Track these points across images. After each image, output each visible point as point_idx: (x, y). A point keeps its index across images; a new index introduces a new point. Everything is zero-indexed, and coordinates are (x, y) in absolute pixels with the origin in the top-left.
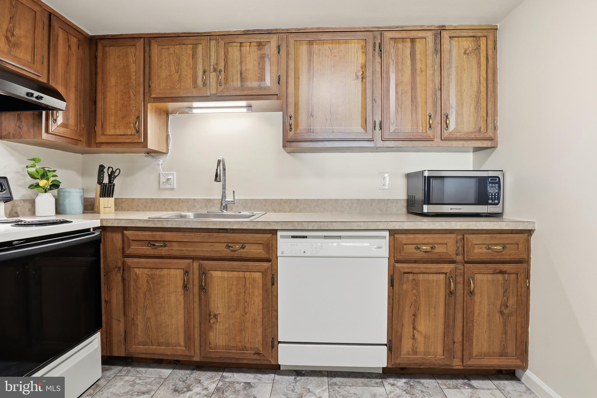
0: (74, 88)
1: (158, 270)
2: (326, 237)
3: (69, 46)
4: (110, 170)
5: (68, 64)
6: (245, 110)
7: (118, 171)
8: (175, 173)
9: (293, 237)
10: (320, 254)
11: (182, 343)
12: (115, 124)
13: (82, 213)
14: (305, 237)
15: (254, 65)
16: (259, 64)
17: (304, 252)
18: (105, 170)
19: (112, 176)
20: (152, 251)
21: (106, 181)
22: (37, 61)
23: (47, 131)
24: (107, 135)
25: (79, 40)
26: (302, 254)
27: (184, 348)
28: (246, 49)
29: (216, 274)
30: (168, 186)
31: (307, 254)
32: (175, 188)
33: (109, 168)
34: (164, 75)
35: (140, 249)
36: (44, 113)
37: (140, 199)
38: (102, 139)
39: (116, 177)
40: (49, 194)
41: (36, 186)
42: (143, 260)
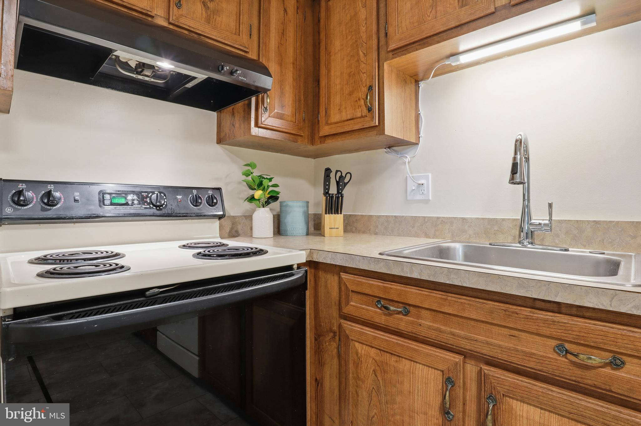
0: (292, 65)
4: (339, 174)
5: (283, 34)
7: (348, 175)
8: (430, 175)
12: (341, 105)
13: (305, 234)
18: (332, 175)
19: (341, 183)
20: (383, 317)
21: (333, 190)
22: (242, 31)
23: (257, 125)
24: (331, 124)
25: (298, 2)
30: (419, 197)
32: (430, 199)
33: (337, 171)
35: (363, 309)
36: (253, 99)
37: (379, 217)
38: (325, 130)
39: (346, 184)
40: (267, 209)
41: (252, 199)
42: (368, 331)
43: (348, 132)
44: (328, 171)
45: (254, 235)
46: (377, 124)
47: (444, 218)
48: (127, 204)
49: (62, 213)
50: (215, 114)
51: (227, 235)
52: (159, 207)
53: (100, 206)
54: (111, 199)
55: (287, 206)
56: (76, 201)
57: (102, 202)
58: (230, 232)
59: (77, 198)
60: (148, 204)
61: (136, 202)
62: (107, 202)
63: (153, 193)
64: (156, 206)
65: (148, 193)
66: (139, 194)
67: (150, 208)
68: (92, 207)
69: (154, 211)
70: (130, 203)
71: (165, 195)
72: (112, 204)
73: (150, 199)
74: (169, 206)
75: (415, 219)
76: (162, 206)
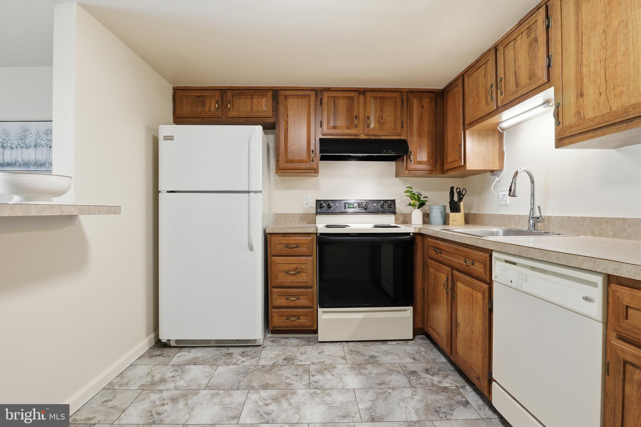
0: (427, 135)
1: (438, 272)
2: (532, 268)
3: (422, 107)
4: (458, 190)
5: (421, 120)
6: (542, 109)
7: (464, 190)
9: (506, 261)
10: (523, 289)
11: (445, 340)
12: (451, 152)
13: (442, 223)
14: (515, 264)
15: (525, 58)
16: (529, 54)
17: (511, 282)
18: (455, 190)
19: (461, 196)
20: (435, 255)
21: (456, 199)
22: (398, 127)
23: (407, 169)
24: (449, 163)
25: (431, 98)
26: (509, 284)
27: (446, 344)
28: (519, 41)
29: (459, 285)
30: (504, 203)
31: (514, 285)
32: (508, 204)
33: (457, 188)
34: (471, 102)
35: (432, 253)
36: (405, 157)
37: (486, 214)
38: (446, 167)
39: (463, 195)
40: (419, 210)
41: (410, 205)
42: (433, 262)
43: (453, 168)
44: (452, 188)
45: (411, 224)
46: (463, 164)
47: (512, 215)
48: (354, 208)
49: (333, 211)
50: (394, 163)
51: (401, 223)
52: (366, 209)
53: (345, 209)
54: (348, 206)
55: (432, 208)
56: (337, 207)
57: (345, 207)
58: (403, 221)
59: (337, 206)
60: (362, 208)
61: (357, 207)
62: (347, 207)
63: (364, 203)
64: (365, 209)
65: (362, 203)
66: (358, 203)
67: (363, 209)
68: (342, 209)
69: (364, 210)
70: (355, 207)
71: (369, 204)
72: (348, 208)
73: (362, 206)
74: (370, 209)
75: (501, 215)
76: (367, 208)
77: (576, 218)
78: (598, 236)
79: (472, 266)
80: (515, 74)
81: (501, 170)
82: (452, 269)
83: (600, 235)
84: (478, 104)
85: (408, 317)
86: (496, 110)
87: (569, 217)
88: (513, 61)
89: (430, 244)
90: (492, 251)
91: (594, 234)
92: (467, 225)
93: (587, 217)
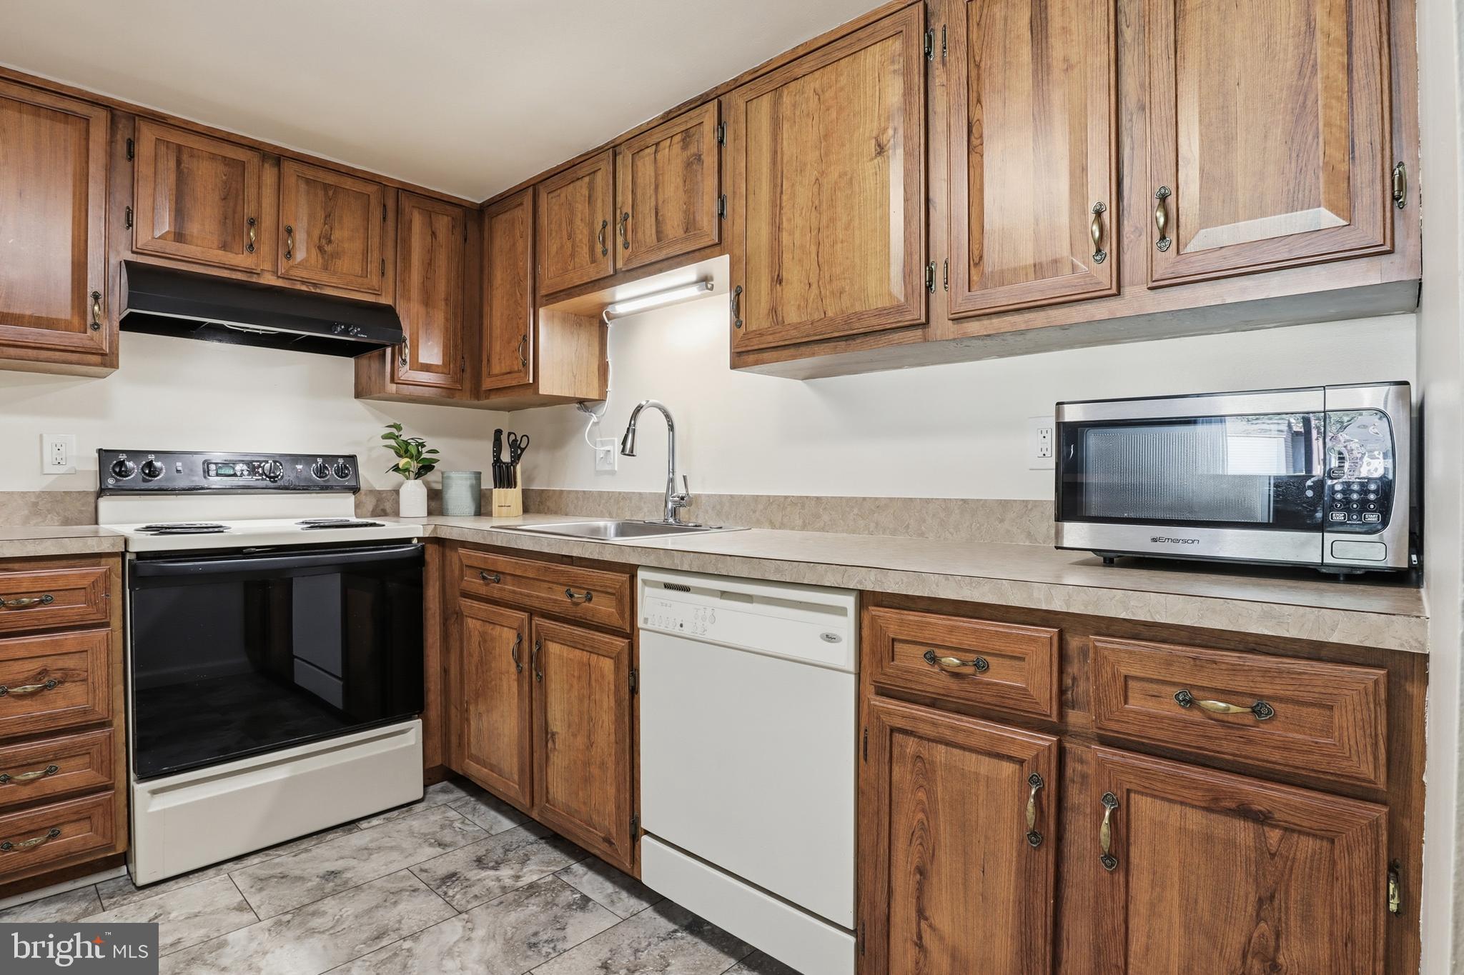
1: (492, 626)
2: (724, 594)
3: (434, 234)
4: (512, 437)
5: (430, 264)
6: (694, 291)
7: (525, 438)
8: (616, 439)
9: (668, 586)
10: (708, 636)
11: (516, 777)
12: (500, 354)
14: (686, 589)
15: (677, 188)
16: (685, 182)
17: (681, 626)
18: (504, 437)
19: (517, 450)
20: (484, 588)
21: (506, 457)
22: (371, 272)
23: (393, 380)
24: (495, 376)
25: (453, 218)
26: (677, 630)
27: (517, 787)
28: (664, 152)
29: (554, 648)
30: (607, 468)
31: (686, 631)
32: (616, 469)
33: (509, 434)
34: (554, 249)
35: (474, 582)
36: (389, 351)
37: (569, 492)
38: (487, 384)
39: (523, 450)
40: (419, 482)
41: (396, 468)
42: (476, 604)
43: (509, 388)
44: (498, 433)
45: (401, 515)
46: (531, 381)
48: (235, 475)
49: (165, 485)
50: (351, 361)
51: (369, 514)
52: (273, 479)
53: (205, 477)
54: (217, 470)
55: (449, 478)
56: (178, 471)
57: (206, 472)
58: (373, 511)
59: (179, 468)
60: (261, 475)
61: (246, 473)
62: (213, 473)
63: (267, 462)
64: (270, 478)
65: (261, 462)
66: (249, 463)
67: (263, 479)
68: (196, 478)
69: (267, 482)
70: (239, 474)
71: (281, 465)
72: (218, 475)
73: (263, 469)
74: (285, 478)
75: (601, 494)
76: (277, 477)
77: (743, 498)
78: (780, 528)
79: (587, 604)
80: (657, 213)
81: (602, 400)
82: (531, 614)
83: (782, 526)
84: (573, 256)
85: (412, 747)
86: (611, 276)
87: (732, 496)
88: (653, 187)
89: (466, 562)
90: (636, 567)
91: (773, 526)
92: (527, 516)
93: (762, 496)
